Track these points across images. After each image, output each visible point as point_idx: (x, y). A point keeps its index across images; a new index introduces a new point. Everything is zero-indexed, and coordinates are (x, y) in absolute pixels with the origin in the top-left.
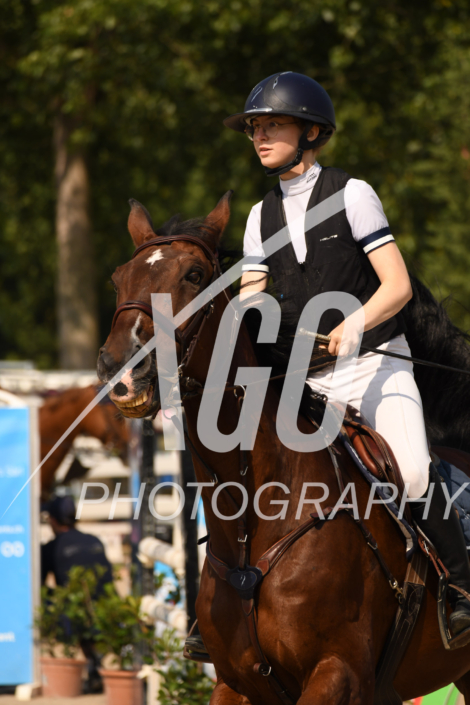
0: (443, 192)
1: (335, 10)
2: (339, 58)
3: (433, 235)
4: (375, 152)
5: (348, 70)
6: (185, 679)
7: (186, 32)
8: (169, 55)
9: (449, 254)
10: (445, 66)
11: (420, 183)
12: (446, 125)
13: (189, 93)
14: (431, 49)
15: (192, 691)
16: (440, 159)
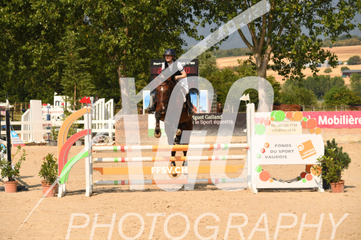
0: (66, 63)
1: (42, 22)
2: (43, 33)
3: (64, 72)
4: (51, 54)
5: (45, 35)
6: (7, 170)
7: (9, 27)
8: (5, 32)
9: (68, 76)
10: (67, 35)
11: (61, 60)
12: (67, 48)
13: (9, 40)
14: (63, 31)
15: (9, 173)
16: (65, 55)
